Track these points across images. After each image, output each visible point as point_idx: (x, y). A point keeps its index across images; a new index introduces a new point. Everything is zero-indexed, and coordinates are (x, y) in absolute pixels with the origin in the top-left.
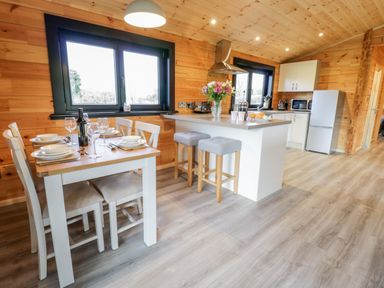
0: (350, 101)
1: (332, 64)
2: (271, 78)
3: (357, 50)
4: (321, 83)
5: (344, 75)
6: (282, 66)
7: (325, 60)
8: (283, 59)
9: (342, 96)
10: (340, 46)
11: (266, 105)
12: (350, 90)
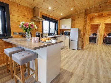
0: (82, 32)
1: (76, 20)
2: (57, 24)
3: (83, 16)
4: (73, 26)
5: (79, 23)
6: (60, 20)
7: (74, 19)
8: (61, 18)
9: (80, 30)
10: (78, 14)
11: (56, 33)
12: (82, 28)
